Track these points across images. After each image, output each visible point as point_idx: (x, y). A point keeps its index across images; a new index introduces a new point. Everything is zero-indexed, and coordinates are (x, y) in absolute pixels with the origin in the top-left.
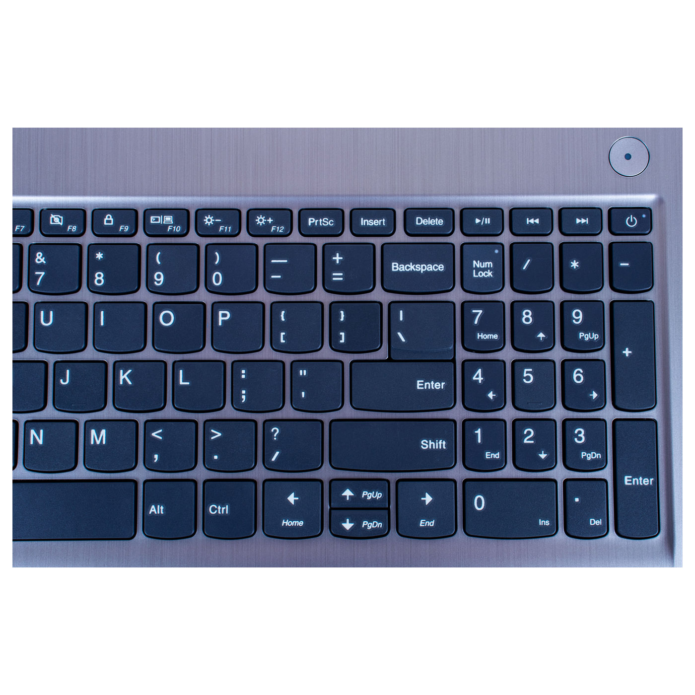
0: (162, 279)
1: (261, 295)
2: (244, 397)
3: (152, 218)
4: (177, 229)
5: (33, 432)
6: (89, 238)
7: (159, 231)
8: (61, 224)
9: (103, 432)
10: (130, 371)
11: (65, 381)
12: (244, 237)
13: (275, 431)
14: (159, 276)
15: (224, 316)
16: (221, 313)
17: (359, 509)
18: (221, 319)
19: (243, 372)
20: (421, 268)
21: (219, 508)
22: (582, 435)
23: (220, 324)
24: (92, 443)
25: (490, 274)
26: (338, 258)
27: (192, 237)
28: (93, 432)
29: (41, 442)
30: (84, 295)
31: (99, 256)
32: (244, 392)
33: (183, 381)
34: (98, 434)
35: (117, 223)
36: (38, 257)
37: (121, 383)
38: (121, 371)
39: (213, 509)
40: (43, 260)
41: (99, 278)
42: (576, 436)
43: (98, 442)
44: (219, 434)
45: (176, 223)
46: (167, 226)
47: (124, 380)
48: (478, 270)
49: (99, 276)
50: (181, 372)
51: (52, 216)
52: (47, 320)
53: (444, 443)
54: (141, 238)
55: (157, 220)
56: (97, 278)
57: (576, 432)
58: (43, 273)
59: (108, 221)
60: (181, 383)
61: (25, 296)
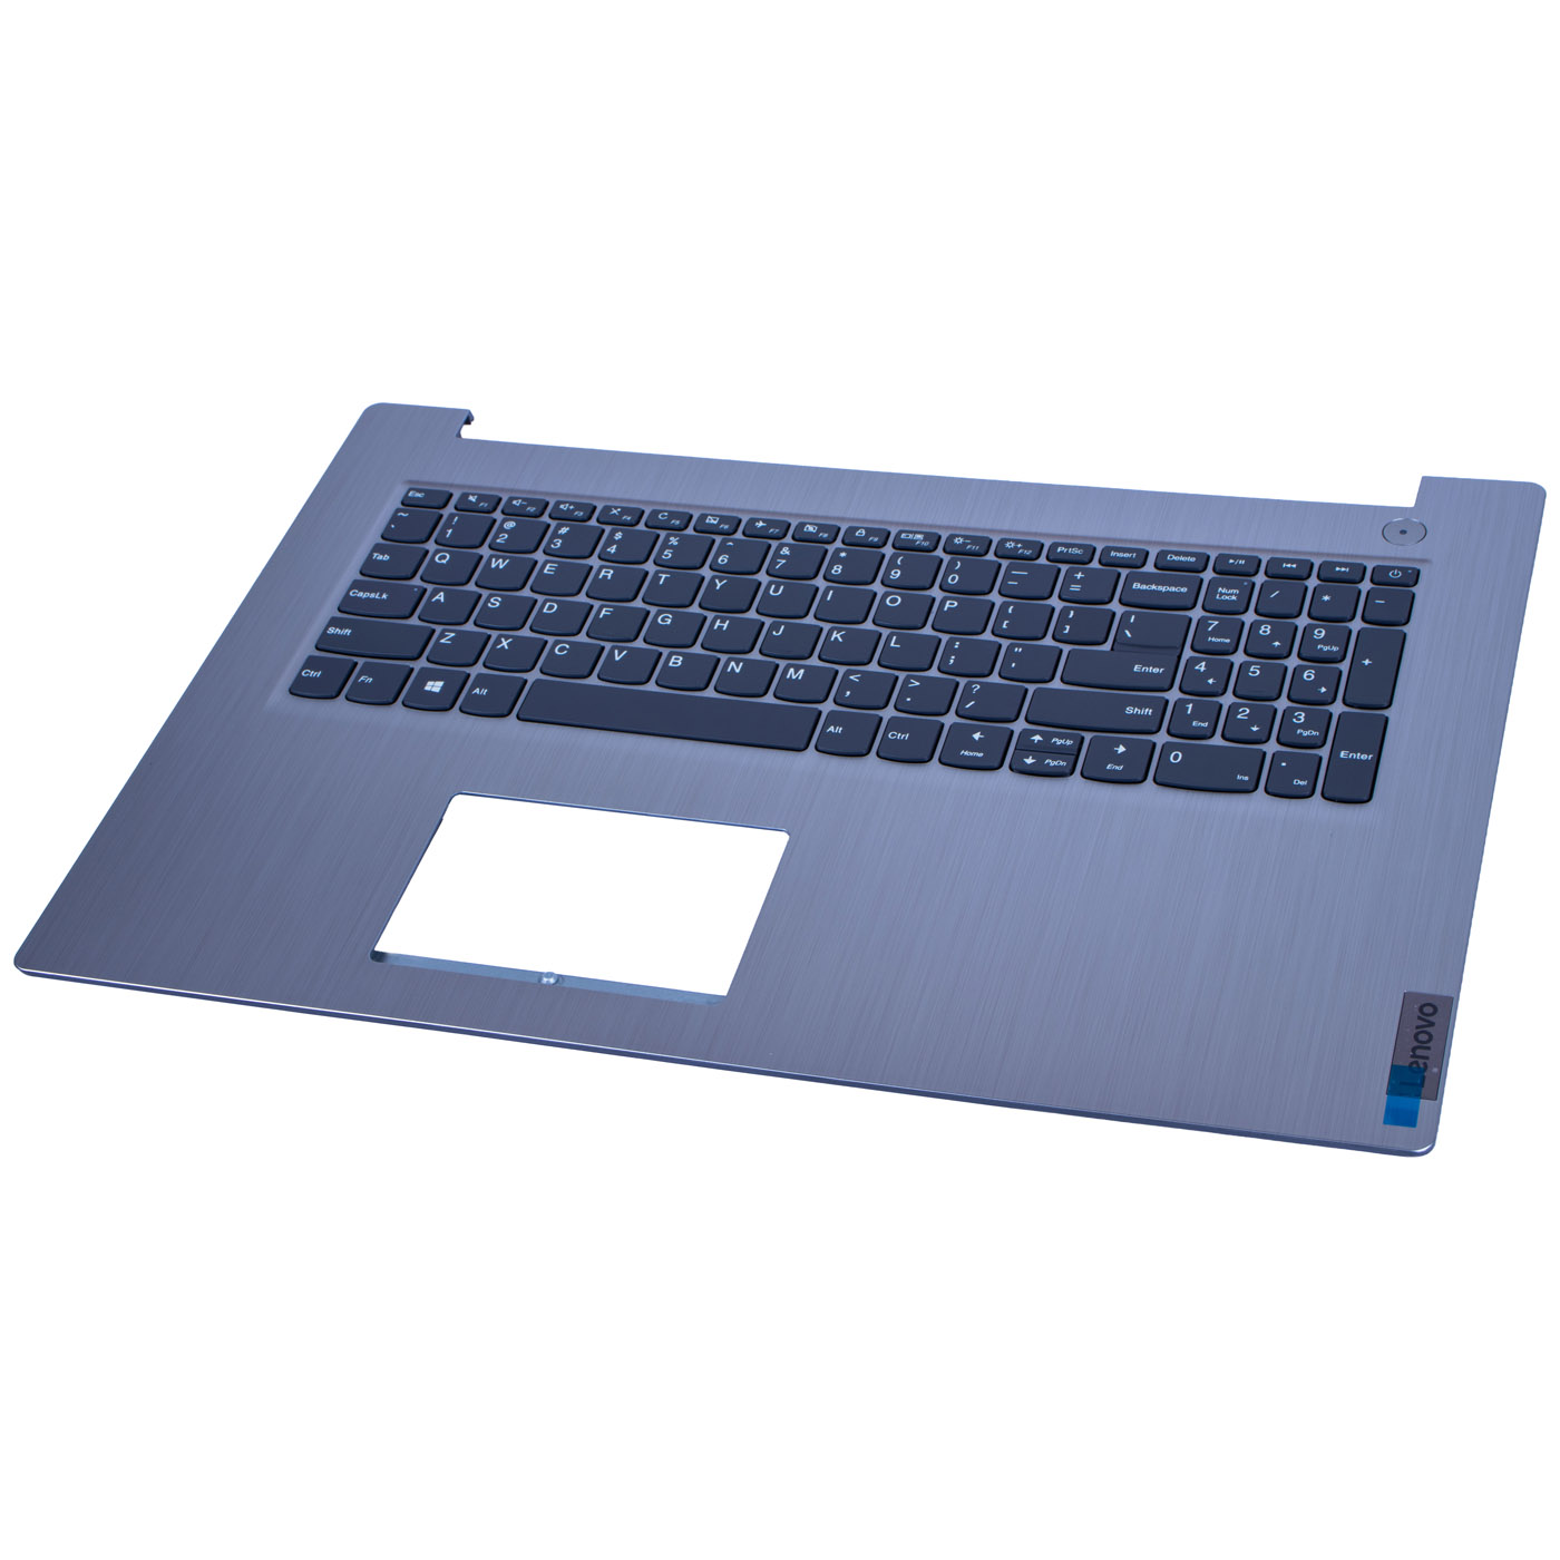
0: (898, 575)
1: (993, 597)
2: (952, 661)
3: (904, 535)
4: (927, 546)
5: (733, 664)
6: (837, 545)
7: (907, 546)
8: (815, 533)
9: (802, 672)
10: (843, 633)
11: (777, 632)
12: (990, 557)
13: (976, 687)
14: (896, 573)
15: (951, 606)
16: (949, 602)
17: (1045, 750)
18: (947, 606)
19: (958, 643)
20: (1163, 589)
21: (899, 734)
22: (1300, 717)
23: (947, 610)
24: (789, 678)
25: (1234, 598)
26: (1079, 575)
27: (939, 553)
28: (792, 671)
29: (738, 672)
30: (818, 582)
31: (844, 557)
32: (953, 657)
33: (896, 645)
34: (796, 672)
35: (869, 537)
36: (784, 550)
37: (832, 639)
38: (835, 632)
39: (893, 735)
40: (788, 553)
41: (837, 571)
42: (1296, 717)
43: (794, 677)
44: (918, 684)
45: (926, 541)
46: (916, 542)
47: (836, 638)
48: (1221, 594)
49: (838, 568)
50: (895, 638)
51: (810, 527)
53: (1150, 710)
54: (887, 550)
55: (908, 537)
56: (835, 569)
57: (1296, 714)
58: (784, 561)
59: (860, 535)
60: (892, 645)
61: (760, 577)
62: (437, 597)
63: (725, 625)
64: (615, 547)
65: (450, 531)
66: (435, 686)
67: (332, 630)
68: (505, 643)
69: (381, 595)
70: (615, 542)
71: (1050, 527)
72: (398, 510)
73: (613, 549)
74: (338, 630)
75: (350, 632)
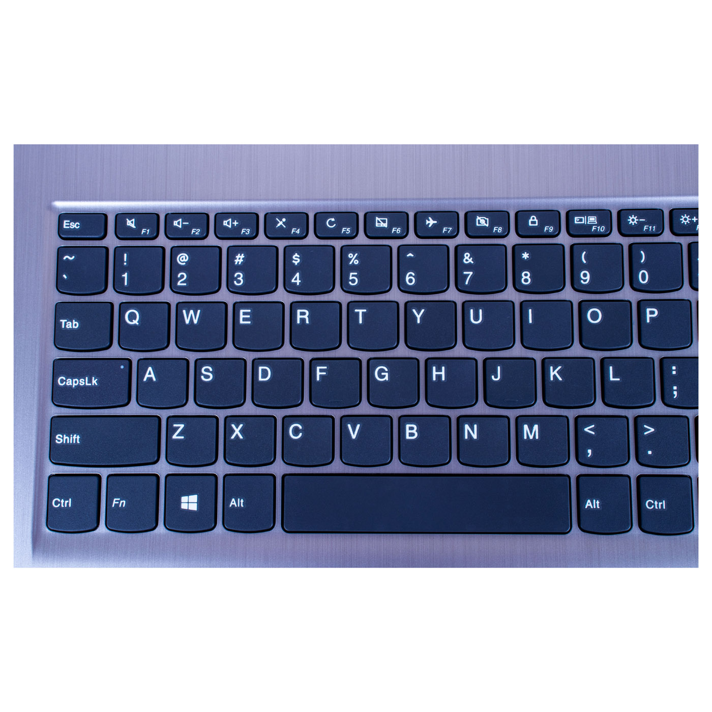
0: (588, 277)
1: (686, 293)
2: (675, 393)
3: (576, 218)
4: (602, 229)
5: (467, 427)
6: (513, 239)
7: (585, 231)
8: (487, 225)
9: (536, 427)
10: (559, 367)
11: (496, 377)
12: (667, 236)
14: (585, 275)
15: (651, 313)
16: (648, 310)
18: (648, 316)
19: (674, 368)
21: (656, 503)
23: (648, 321)
24: (525, 437)
27: (615, 237)
28: (526, 427)
29: (475, 436)
30: (510, 294)
31: (525, 256)
32: (675, 388)
33: (613, 378)
34: (531, 429)
35: (542, 224)
36: (466, 258)
37: (552, 379)
38: (551, 368)
39: (650, 504)
40: (470, 261)
41: (526, 278)
43: (531, 437)
44: (652, 430)
45: (600, 223)
46: (591, 226)
47: (554, 376)
49: (526, 275)
50: (611, 368)
51: (478, 218)
52: (476, 318)
54: (564, 239)
55: (581, 220)
56: (524, 277)
58: (471, 273)
59: (533, 223)
60: (612, 379)
61: (453, 295)
62: (147, 376)
63: (443, 373)
64: (298, 275)
65: (125, 275)
66: (190, 503)
67: (60, 439)
68: (237, 431)
69: (90, 381)
70: (295, 269)
72: (61, 252)
73: (297, 279)
74: (65, 437)
75: (78, 437)
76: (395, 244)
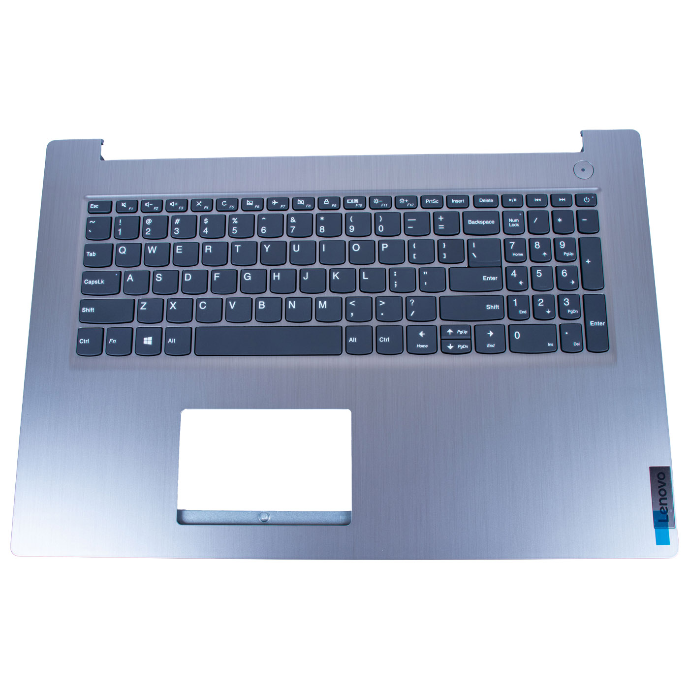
0: (353, 229)
1: (403, 237)
2: (396, 285)
3: (348, 200)
4: (361, 206)
5: (290, 302)
6: (316, 211)
7: (352, 207)
8: (303, 204)
9: (325, 302)
10: (338, 273)
11: (306, 278)
12: (394, 209)
13: (412, 301)
14: (352, 228)
15: (384, 246)
16: (383, 245)
17: (456, 340)
18: (383, 247)
19: (395, 273)
20: (483, 222)
21: (385, 339)
22: (567, 302)
23: (383, 250)
24: (320, 307)
25: (517, 225)
26: (441, 218)
27: (368, 210)
28: (320, 302)
29: (294, 307)
30: (314, 238)
31: (322, 218)
32: (396, 282)
33: (365, 277)
34: (323, 304)
35: (331, 203)
36: (292, 220)
37: (334, 278)
38: (334, 273)
39: (382, 340)
40: (294, 221)
41: (322, 229)
42: (565, 302)
43: (323, 307)
44: (384, 303)
45: (360, 203)
46: (355, 204)
47: (335, 277)
48: (511, 223)
49: (322, 228)
50: (364, 273)
51: (299, 200)
52: (296, 249)
53: (498, 306)
54: (342, 211)
55: (350, 201)
56: (321, 229)
57: (565, 300)
58: (294, 227)
59: (326, 202)
60: (364, 278)
61: (285, 238)
62: (129, 279)
63: (279, 276)
64: (206, 229)
65: (120, 230)
66: (148, 341)
67: (84, 310)
68: (173, 306)
69: (100, 282)
70: (205, 226)
71: (418, 185)
72: (89, 219)
73: (206, 231)
74: (87, 309)
75: (93, 309)
76: (256, 214)
